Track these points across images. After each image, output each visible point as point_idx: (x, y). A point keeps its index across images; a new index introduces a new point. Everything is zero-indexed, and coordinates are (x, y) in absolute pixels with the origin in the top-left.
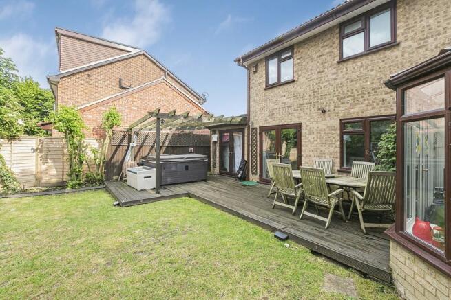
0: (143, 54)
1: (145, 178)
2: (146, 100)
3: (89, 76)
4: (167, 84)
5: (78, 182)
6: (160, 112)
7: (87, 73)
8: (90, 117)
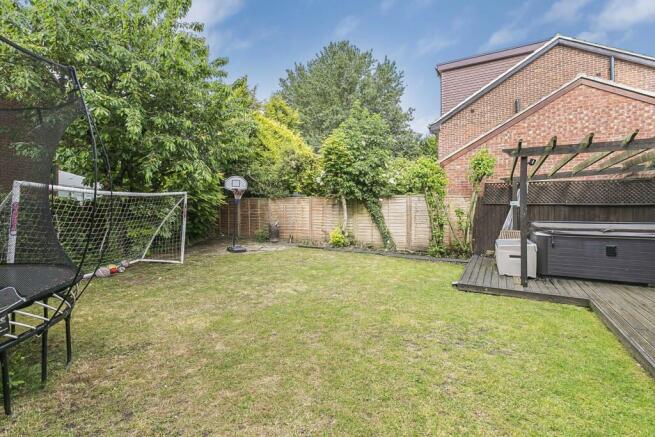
0: (559, 45)
1: (511, 256)
2: (543, 125)
3: (472, 111)
4: (592, 84)
5: (438, 249)
6: (558, 143)
7: (470, 109)
8: (459, 167)
